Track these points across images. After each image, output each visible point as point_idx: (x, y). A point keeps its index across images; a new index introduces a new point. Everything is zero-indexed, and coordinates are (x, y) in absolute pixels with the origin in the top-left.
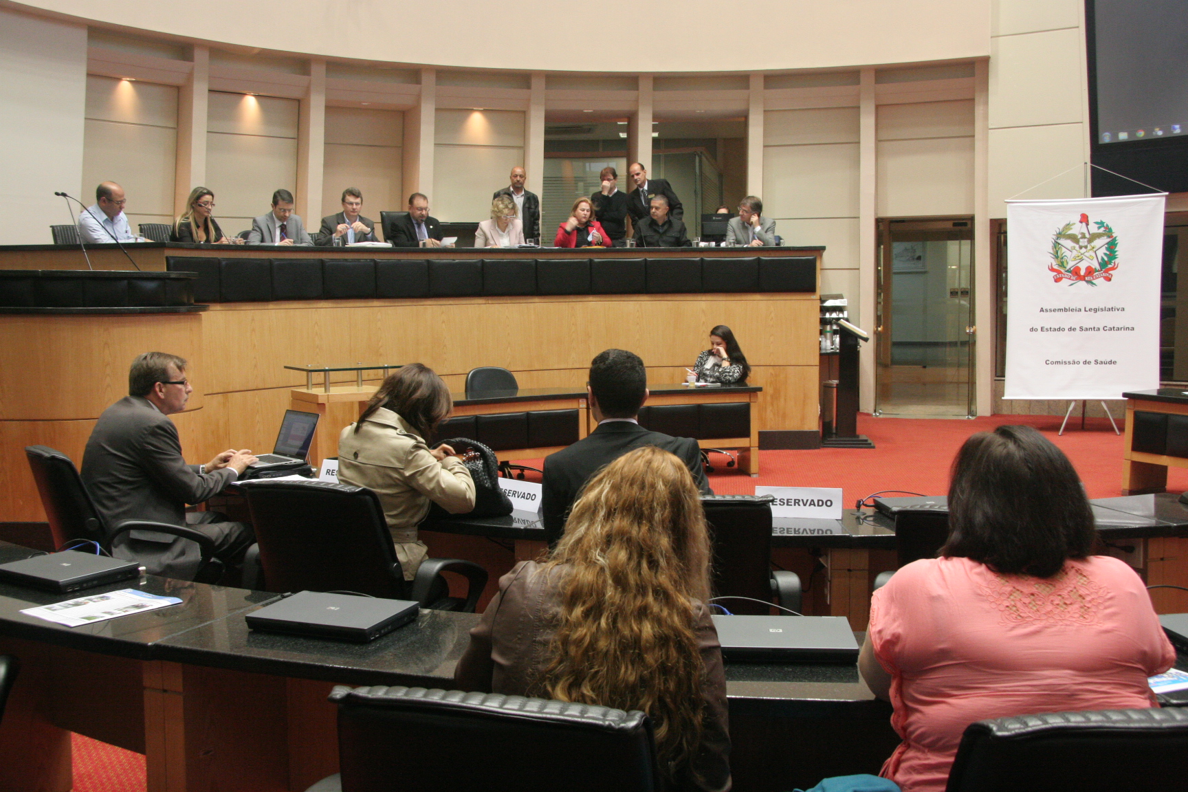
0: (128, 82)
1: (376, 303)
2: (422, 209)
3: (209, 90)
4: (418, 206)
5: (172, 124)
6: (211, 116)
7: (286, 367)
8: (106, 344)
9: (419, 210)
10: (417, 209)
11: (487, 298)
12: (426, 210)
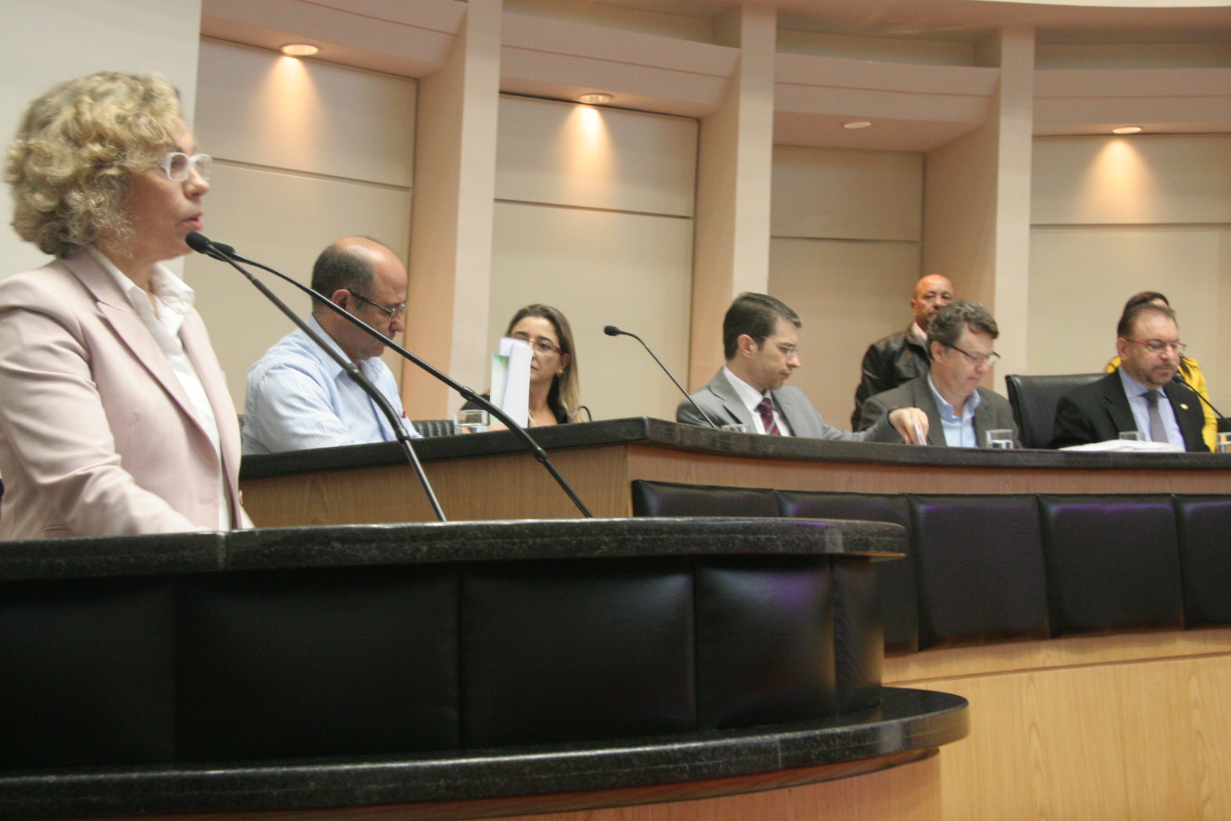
0: (296, 61)
1: (1183, 644)
2: (1161, 344)
3: (502, 92)
4: (1149, 336)
5: (400, 177)
6: (505, 159)
9: (1155, 347)
10: (1148, 344)
12: (1174, 347)
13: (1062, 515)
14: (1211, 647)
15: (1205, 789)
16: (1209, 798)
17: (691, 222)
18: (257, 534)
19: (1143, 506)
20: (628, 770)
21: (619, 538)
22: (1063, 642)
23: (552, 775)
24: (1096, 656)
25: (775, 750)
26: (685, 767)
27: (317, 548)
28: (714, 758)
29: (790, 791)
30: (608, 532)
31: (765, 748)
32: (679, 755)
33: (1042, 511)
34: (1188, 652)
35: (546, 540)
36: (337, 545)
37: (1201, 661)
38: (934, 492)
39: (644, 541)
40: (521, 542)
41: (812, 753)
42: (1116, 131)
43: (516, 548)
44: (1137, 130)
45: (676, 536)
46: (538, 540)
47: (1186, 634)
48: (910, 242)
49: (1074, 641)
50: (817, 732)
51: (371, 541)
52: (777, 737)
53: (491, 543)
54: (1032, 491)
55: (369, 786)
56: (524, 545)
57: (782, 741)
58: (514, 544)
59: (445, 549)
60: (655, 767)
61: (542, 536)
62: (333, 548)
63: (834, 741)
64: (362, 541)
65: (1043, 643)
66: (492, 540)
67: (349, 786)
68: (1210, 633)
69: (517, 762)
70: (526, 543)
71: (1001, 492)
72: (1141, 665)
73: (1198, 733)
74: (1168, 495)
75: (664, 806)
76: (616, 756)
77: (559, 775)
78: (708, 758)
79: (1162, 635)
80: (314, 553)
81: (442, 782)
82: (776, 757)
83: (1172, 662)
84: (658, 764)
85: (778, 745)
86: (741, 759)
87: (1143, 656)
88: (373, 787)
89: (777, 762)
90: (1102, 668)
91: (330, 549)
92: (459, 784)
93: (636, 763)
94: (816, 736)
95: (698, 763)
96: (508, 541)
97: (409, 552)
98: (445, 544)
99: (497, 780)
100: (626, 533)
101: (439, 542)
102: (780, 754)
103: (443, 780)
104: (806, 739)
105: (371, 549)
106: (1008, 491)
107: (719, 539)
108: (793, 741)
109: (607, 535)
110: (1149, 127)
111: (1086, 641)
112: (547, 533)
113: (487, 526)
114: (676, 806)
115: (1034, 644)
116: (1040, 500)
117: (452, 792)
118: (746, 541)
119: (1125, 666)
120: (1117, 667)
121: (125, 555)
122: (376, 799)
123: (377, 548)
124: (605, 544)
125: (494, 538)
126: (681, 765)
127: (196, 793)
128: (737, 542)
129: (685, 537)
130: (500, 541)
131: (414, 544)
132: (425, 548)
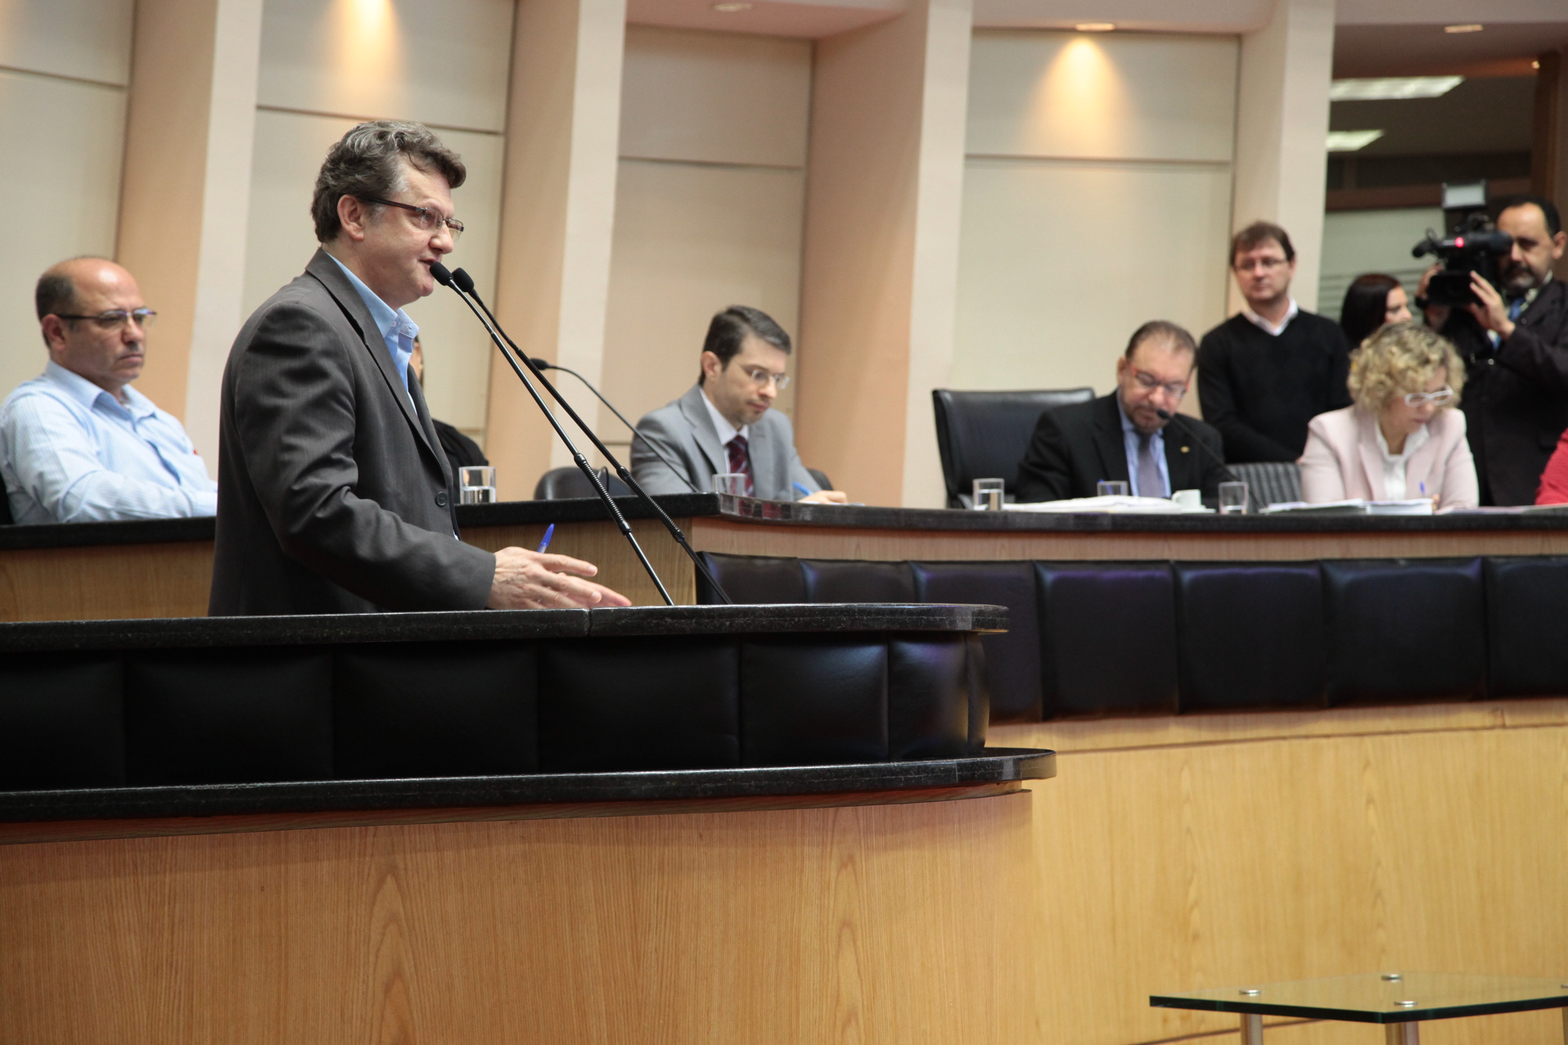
7: (1156, 1001)
8: (846, 924)
11: (1498, 704)
13: (1058, 583)
14: (1206, 735)
15: (1192, 895)
16: (1196, 903)
17: (500, 141)
18: (612, 611)
19: (1141, 574)
20: (867, 779)
21: (852, 618)
22: (1055, 726)
23: (821, 780)
24: (1086, 743)
25: (954, 769)
26: (902, 778)
27: (654, 622)
28: (918, 773)
29: (956, 803)
30: (845, 613)
31: (948, 768)
32: (898, 770)
33: (1038, 578)
34: (1181, 740)
35: (806, 619)
36: (669, 620)
37: (1196, 750)
38: (933, 558)
39: (867, 620)
40: (790, 620)
41: (976, 774)
42: (1082, 27)
43: (786, 624)
44: (1109, 27)
45: (887, 617)
46: (801, 619)
47: (1180, 719)
48: (791, 169)
49: (1065, 725)
50: (979, 759)
51: (691, 618)
52: (955, 761)
53: (771, 620)
54: (1027, 558)
55: (706, 785)
56: (792, 622)
57: (959, 764)
58: (786, 621)
59: (742, 624)
60: (884, 778)
61: (804, 616)
62: (666, 622)
63: (989, 767)
64: (686, 617)
65: (1035, 727)
66: (772, 619)
67: (692, 784)
68: (1205, 719)
69: (799, 770)
70: (794, 621)
71: (997, 558)
72: (1132, 753)
73: (1188, 831)
74: (1166, 562)
75: (882, 806)
76: (860, 769)
77: (825, 780)
78: (915, 773)
79: (1156, 721)
80: (653, 625)
81: (753, 783)
82: (955, 775)
83: (1164, 752)
84: (886, 776)
85: (956, 766)
86: (934, 774)
87: (1135, 743)
88: (708, 785)
89: (955, 779)
90: (1093, 755)
91: (664, 623)
92: (763, 784)
93: (872, 774)
94: (978, 762)
95: (909, 776)
96: (781, 619)
97: (717, 625)
98: (740, 621)
99: (787, 782)
100: (856, 614)
101: (736, 618)
102: (957, 773)
103: (753, 782)
104: (973, 764)
105: (692, 622)
106: (1004, 557)
107: (912, 619)
108: (965, 764)
109: (845, 616)
110: (1124, 25)
111: (1078, 726)
112: (807, 614)
113: (768, 608)
114: (889, 807)
115: (1025, 727)
116: (1034, 566)
117: (759, 790)
118: (928, 621)
119: (1116, 755)
120: (1108, 754)
121: (515, 624)
122: (710, 793)
123: (696, 623)
124: (844, 622)
125: (773, 617)
126: (899, 777)
127: (588, 787)
128: (923, 621)
129: (893, 617)
130: (777, 619)
131: (721, 620)
132: (728, 623)
